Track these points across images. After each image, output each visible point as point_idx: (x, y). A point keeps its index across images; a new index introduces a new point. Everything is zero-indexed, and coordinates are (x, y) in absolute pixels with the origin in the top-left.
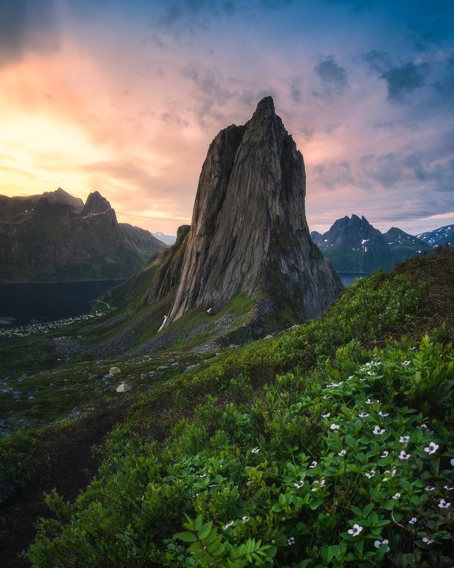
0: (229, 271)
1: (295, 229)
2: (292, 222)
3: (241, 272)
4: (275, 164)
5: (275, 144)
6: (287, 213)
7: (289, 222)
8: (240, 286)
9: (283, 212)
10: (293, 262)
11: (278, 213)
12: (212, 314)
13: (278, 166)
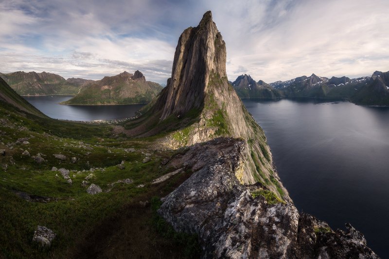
0: (189, 96)
1: (221, 77)
2: (219, 73)
3: (195, 96)
4: (211, 44)
5: (212, 34)
6: (217, 68)
7: (218, 73)
8: (194, 103)
9: (215, 68)
10: (220, 91)
11: (213, 68)
12: (180, 118)
13: (213, 45)
